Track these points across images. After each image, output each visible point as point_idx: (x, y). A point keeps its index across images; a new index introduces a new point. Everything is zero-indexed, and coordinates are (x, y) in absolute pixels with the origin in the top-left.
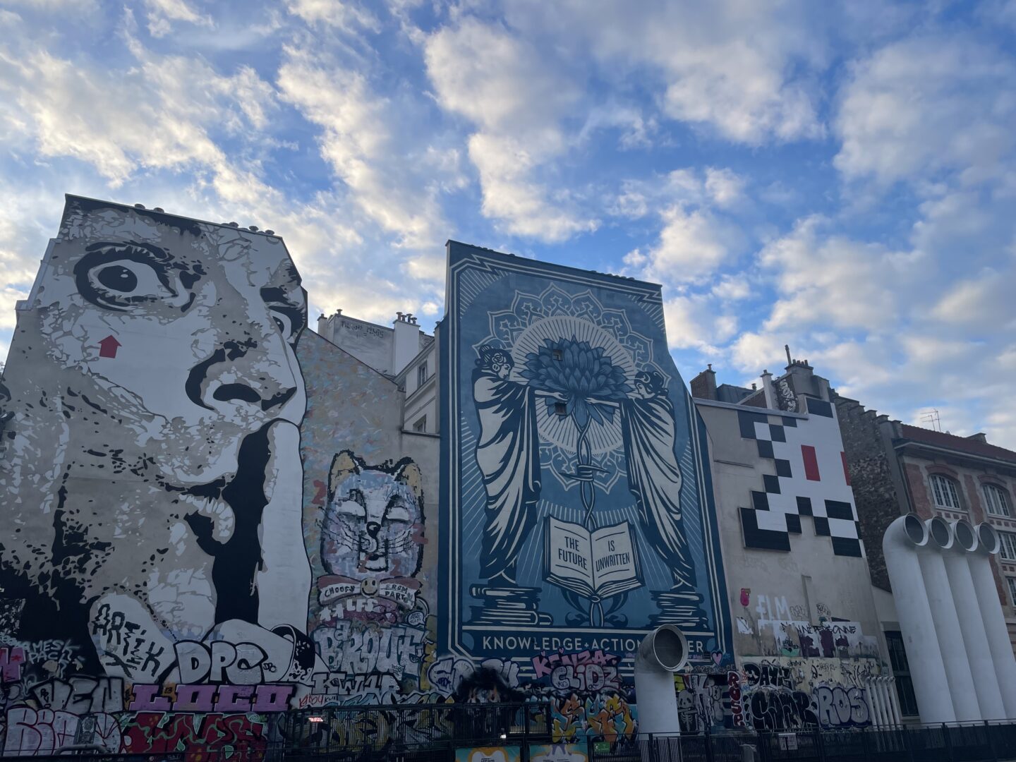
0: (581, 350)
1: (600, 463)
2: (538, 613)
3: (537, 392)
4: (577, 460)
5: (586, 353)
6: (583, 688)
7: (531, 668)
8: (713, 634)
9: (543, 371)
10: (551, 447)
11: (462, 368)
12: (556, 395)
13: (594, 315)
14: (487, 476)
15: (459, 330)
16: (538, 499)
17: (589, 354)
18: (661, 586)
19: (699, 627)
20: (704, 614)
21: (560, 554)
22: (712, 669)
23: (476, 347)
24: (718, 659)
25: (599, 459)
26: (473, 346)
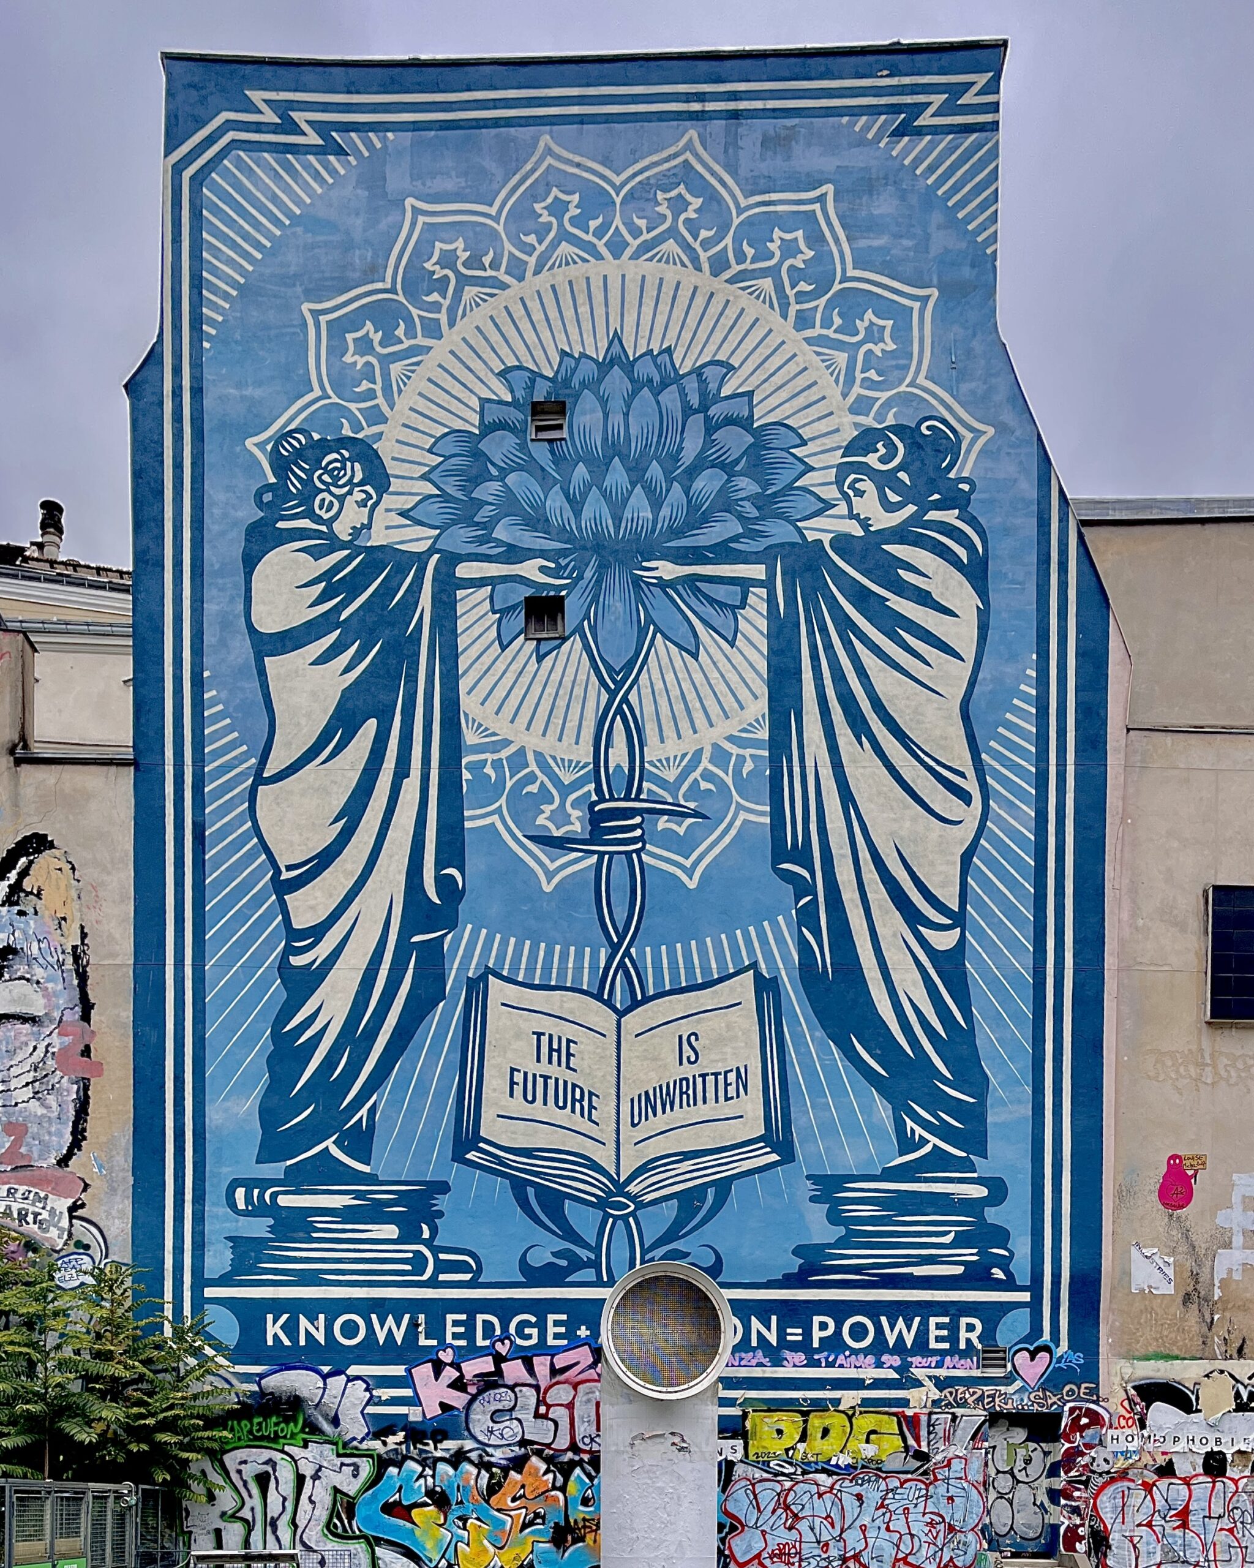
0: (637, 385)
1: (672, 788)
2: (435, 1250)
3: (464, 571)
4: (592, 786)
5: (656, 394)
6: (563, 1442)
7: (408, 1392)
8: (1026, 1297)
9: (489, 490)
10: (504, 754)
11: (211, 526)
12: (530, 569)
13: (704, 234)
14: (289, 868)
15: (197, 392)
16: (452, 923)
17: (670, 398)
18: (849, 1160)
19: (977, 1277)
20: (1001, 1236)
21: (512, 1083)
22: (1006, 1397)
23: (261, 445)
24: (1032, 1369)
25: (671, 775)
26: (249, 443)
